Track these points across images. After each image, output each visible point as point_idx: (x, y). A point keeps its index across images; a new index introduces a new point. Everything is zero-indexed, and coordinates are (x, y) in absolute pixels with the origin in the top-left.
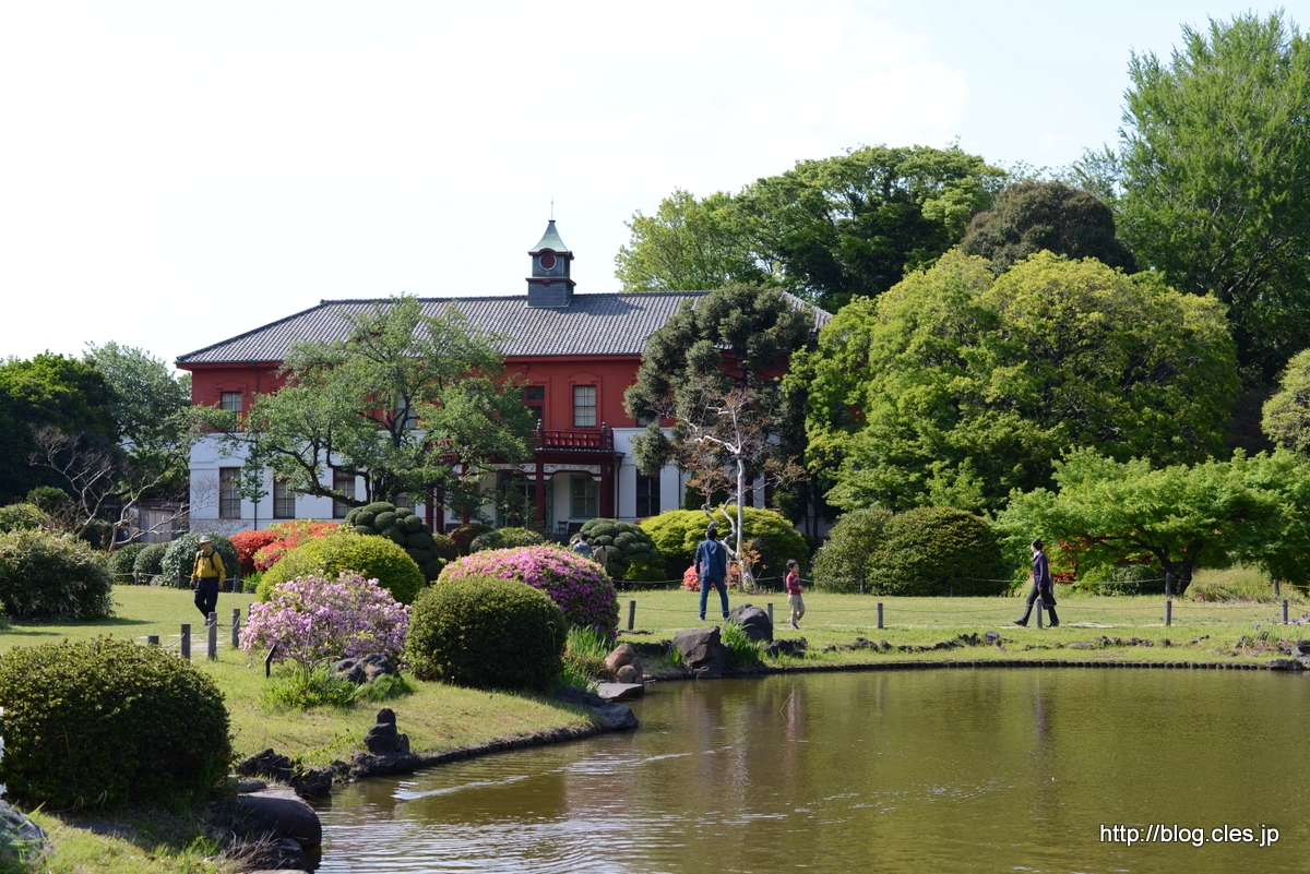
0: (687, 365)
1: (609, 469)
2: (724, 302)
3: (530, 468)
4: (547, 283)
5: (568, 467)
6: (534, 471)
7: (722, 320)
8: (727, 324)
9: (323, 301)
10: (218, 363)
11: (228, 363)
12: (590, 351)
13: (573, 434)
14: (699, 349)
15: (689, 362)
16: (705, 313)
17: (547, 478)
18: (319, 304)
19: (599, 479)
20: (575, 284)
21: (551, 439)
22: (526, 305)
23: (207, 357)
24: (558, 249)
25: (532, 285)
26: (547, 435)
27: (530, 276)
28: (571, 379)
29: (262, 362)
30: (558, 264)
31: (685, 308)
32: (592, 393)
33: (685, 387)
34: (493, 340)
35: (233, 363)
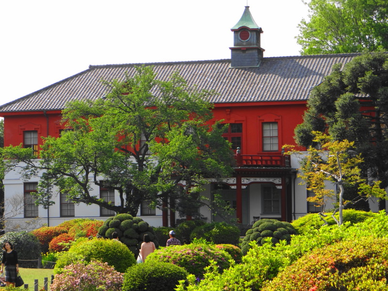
0: (337, 111)
1: (287, 180)
2: (361, 66)
3: (232, 181)
4: (244, 50)
5: (258, 180)
6: (235, 182)
7: (360, 79)
8: (364, 81)
9: (91, 66)
10: (21, 112)
11: (28, 111)
12: (273, 99)
13: (261, 156)
14: (345, 99)
15: (338, 108)
16: (348, 73)
17: (244, 187)
18: (88, 68)
19: (280, 187)
20: (264, 50)
21: (246, 161)
22: (230, 66)
23: (14, 108)
24: (251, 26)
25: (234, 52)
26: (244, 158)
27: (233, 46)
28: (261, 118)
29: (50, 110)
30: (252, 37)
31: (336, 70)
32: (275, 127)
33: (335, 126)
34: (205, 95)
35: (31, 111)
